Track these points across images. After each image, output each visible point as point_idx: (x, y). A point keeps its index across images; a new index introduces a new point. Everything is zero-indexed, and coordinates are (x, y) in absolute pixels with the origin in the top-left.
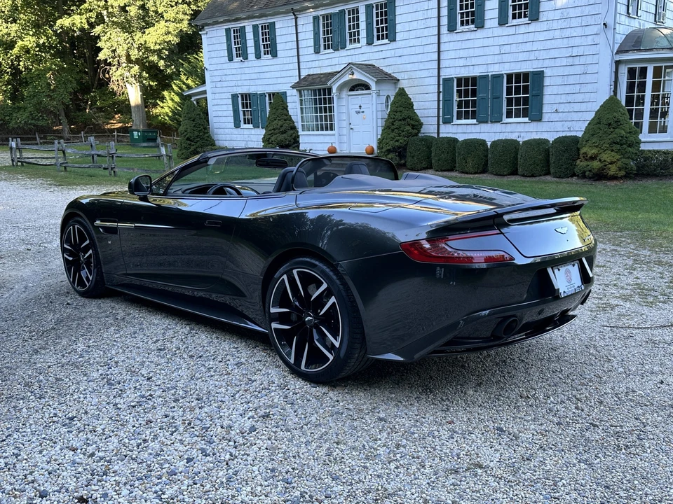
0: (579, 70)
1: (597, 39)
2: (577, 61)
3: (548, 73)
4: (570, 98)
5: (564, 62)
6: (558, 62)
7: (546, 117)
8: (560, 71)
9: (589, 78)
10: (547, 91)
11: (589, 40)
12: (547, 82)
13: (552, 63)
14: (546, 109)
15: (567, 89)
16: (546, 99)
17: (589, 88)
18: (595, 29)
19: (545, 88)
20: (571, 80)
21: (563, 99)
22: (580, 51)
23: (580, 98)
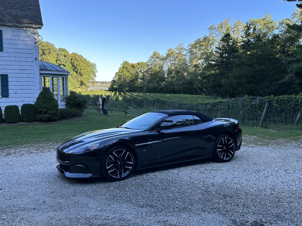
0: (25, 76)
1: (32, 64)
2: (24, 72)
3: (9, 75)
4: (22, 87)
5: (18, 71)
6: (15, 71)
7: (10, 95)
8: (16, 75)
9: (30, 79)
10: (10, 84)
11: (29, 64)
12: (9, 79)
13: (11, 71)
14: (10, 92)
15: (20, 84)
16: (10, 87)
17: (31, 83)
18: (31, 60)
19: (9, 82)
20: (22, 79)
21: (19, 87)
22: (25, 68)
23: (27, 87)
